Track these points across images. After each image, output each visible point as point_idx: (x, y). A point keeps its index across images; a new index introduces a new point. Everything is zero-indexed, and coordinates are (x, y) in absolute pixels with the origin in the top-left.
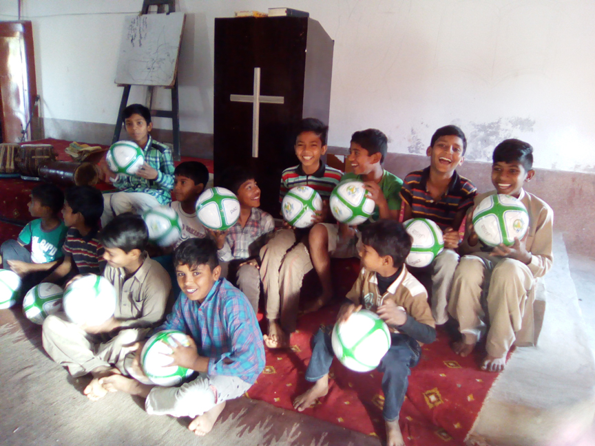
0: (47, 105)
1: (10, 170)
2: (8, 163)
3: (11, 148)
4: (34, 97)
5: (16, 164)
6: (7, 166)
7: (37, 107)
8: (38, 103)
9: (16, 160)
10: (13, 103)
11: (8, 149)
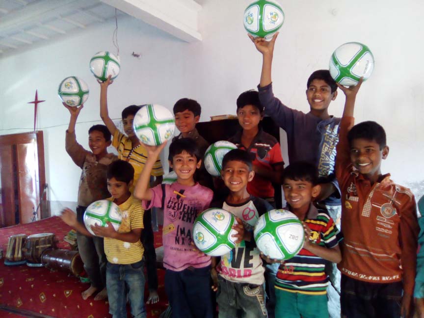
0: (53, 191)
1: (18, 258)
2: (16, 252)
3: (19, 239)
4: (43, 185)
5: (23, 253)
6: (16, 256)
7: (45, 193)
8: (46, 190)
9: (23, 249)
10: (28, 192)
11: (17, 240)
